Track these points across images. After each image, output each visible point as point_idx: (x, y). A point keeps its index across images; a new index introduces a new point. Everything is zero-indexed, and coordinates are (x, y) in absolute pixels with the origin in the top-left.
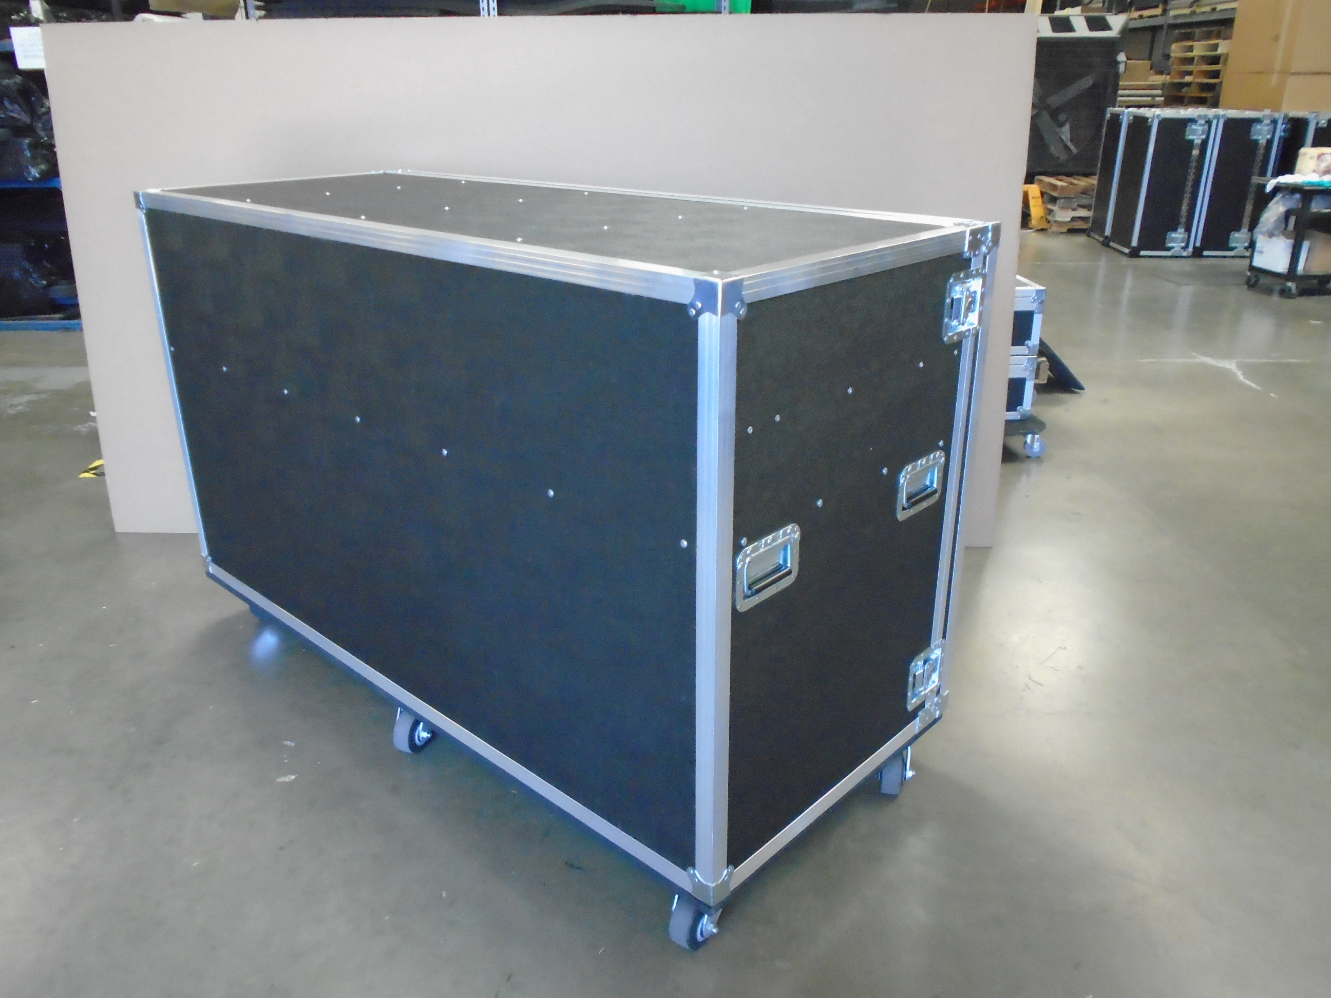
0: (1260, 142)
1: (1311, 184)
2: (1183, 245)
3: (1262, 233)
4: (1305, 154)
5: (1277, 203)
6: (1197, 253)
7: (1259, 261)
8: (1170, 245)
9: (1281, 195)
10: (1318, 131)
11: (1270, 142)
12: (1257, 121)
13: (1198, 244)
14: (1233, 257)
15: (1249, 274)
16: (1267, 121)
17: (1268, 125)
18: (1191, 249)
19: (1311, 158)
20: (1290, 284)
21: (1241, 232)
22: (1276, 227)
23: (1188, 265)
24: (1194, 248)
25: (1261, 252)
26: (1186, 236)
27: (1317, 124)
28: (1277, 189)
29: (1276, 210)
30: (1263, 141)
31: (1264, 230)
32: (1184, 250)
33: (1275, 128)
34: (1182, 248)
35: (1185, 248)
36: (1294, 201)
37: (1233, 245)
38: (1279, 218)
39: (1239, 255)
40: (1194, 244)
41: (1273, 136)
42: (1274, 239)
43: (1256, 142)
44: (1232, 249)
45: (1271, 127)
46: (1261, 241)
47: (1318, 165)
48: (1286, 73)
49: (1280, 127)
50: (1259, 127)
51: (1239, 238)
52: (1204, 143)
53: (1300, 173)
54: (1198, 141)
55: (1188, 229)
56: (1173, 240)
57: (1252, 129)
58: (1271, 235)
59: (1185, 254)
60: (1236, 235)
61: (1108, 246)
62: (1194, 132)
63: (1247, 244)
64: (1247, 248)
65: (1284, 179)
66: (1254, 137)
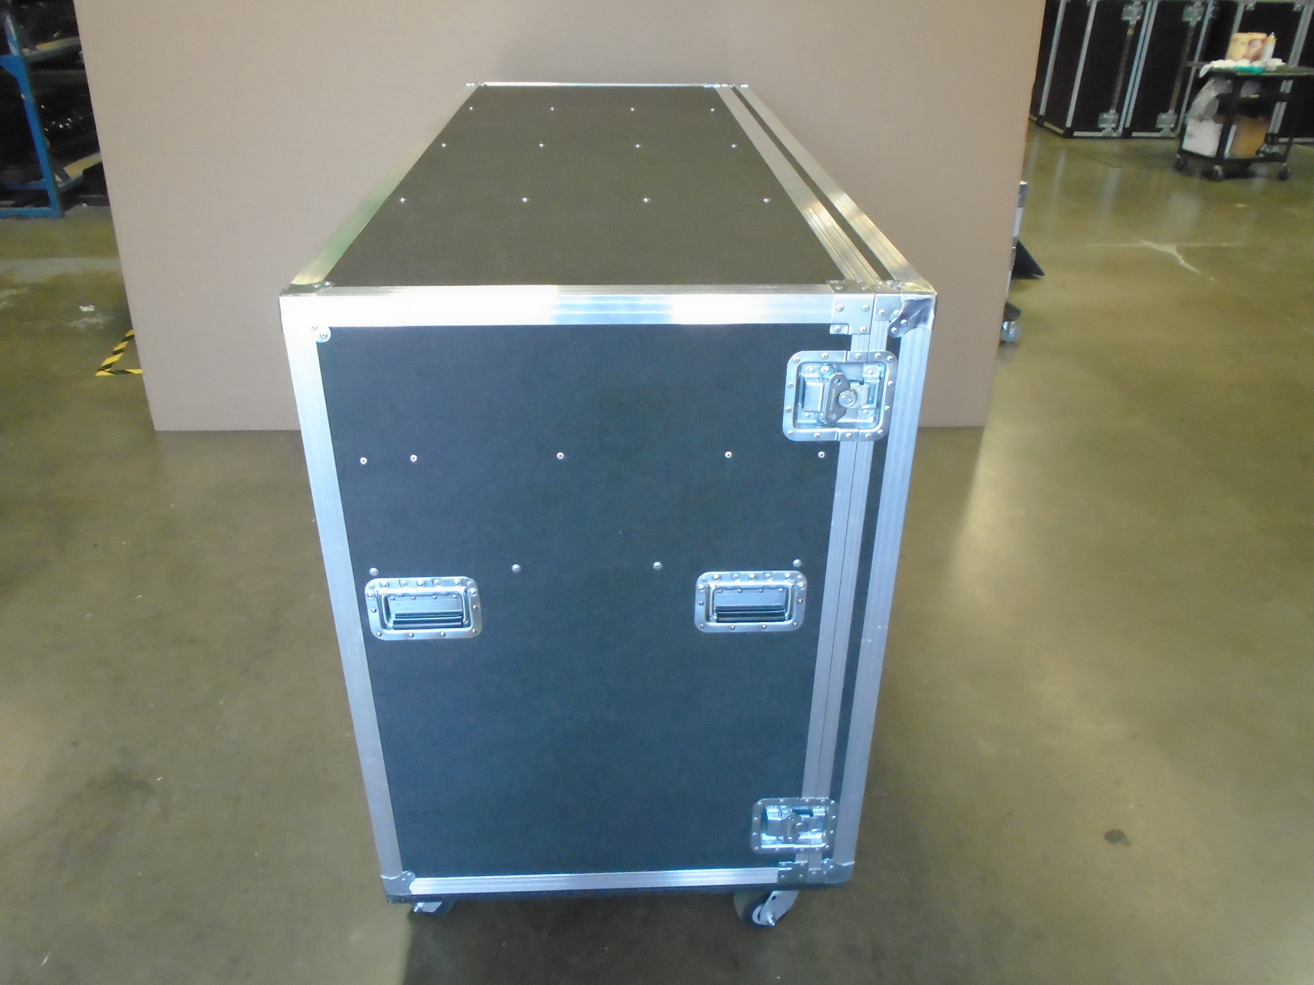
0: (1191, 24)
1: (1242, 70)
2: (1114, 125)
3: (1194, 118)
4: (1237, 40)
5: (1209, 88)
6: (1127, 134)
7: (1189, 145)
8: (1102, 126)
9: (1213, 80)
10: (1246, 14)
11: (1200, 24)
12: (1190, 3)
13: (1128, 125)
14: (1161, 139)
15: (1178, 156)
16: (1198, 4)
17: (1199, 7)
18: (1120, 130)
19: (1243, 44)
20: (1217, 167)
21: (1168, 114)
22: (1207, 111)
23: (1116, 147)
24: (1124, 129)
25: (1191, 136)
26: (1117, 117)
27: (1246, 7)
28: (1211, 74)
29: (1208, 94)
30: (1193, 23)
31: (1196, 114)
32: (1115, 132)
33: (1206, 10)
34: (1113, 129)
35: (1115, 129)
36: (1224, 87)
37: (1159, 126)
38: (1212, 101)
39: (1166, 136)
40: (1124, 124)
41: (1203, 18)
42: (1204, 123)
43: (1187, 23)
44: (1159, 130)
45: (1202, 9)
46: (1192, 125)
47: (1248, 51)
49: (1210, 9)
50: (1190, 8)
51: (1166, 120)
52: (1139, 24)
53: (1231, 58)
54: (1133, 22)
55: (1119, 111)
56: (1105, 121)
57: (1185, 10)
58: (1201, 119)
59: (1115, 135)
60: (1163, 117)
61: (1042, 126)
62: (1130, 13)
63: (1173, 126)
64: (1173, 130)
65: (1217, 64)
66: (1186, 19)
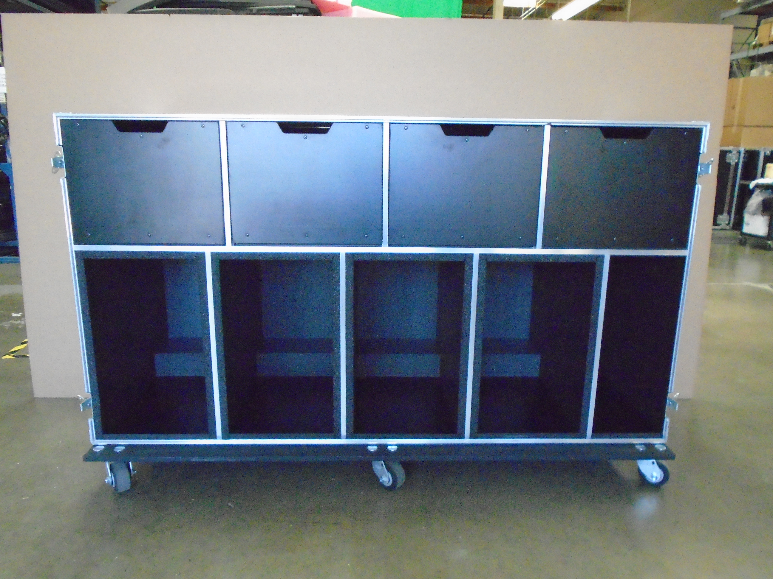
3: (749, 213)
4: (771, 168)
5: (757, 195)
7: (747, 230)
9: (759, 190)
10: (766, 156)
11: (737, 164)
12: (730, 152)
14: (721, 229)
15: (741, 237)
16: (734, 152)
17: (735, 154)
20: (769, 242)
21: (723, 215)
22: (757, 209)
25: (748, 224)
27: (765, 153)
28: (757, 186)
29: (756, 200)
30: (733, 163)
31: (750, 210)
33: (740, 155)
36: (767, 194)
37: (719, 222)
38: (758, 204)
39: (723, 228)
41: (739, 160)
42: (755, 216)
43: (730, 164)
44: (719, 225)
45: (738, 155)
46: (747, 217)
48: (741, 126)
49: (742, 155)
50: (730, 155)
51: (723, 219)
53: (767, 177)
57: (728, 157)
58: (754, 214)
60: (721, 217)
63: (727, 222)
64: (728, 225)
65: (760, 181)
66: (728, 161)
